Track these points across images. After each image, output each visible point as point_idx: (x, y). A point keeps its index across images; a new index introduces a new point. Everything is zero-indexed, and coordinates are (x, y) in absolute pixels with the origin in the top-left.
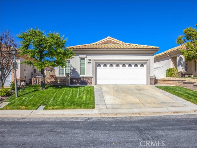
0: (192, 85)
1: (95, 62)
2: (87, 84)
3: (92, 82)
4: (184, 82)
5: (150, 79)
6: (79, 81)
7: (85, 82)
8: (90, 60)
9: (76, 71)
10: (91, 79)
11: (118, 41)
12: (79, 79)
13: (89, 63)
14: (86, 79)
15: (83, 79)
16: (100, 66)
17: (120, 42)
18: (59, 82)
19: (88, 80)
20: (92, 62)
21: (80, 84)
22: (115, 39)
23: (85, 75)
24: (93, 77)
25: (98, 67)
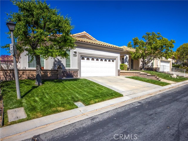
0: (146, 75)
1: (80, 55)
2: (73, 77)
3: (77, 75)
4: (140, 73)
5: (118, 71)
6: (65, 74)
7: (71, 75)
8: (75, 52)
9: (62, 63)
10: (77, 72)
11: (92, 37)
12: (65, 71)
13: (75, 55)
14: (72, 72)
15: (69, 72)
16: (84, 59)
17: (94, 38)
18: (49, 76)
19: (74, 72)
20: (77, 54)
21: (66, 77)
22: (89, 35)
23: (71, 68)
24: (78, 70)
25: (82, 60)
